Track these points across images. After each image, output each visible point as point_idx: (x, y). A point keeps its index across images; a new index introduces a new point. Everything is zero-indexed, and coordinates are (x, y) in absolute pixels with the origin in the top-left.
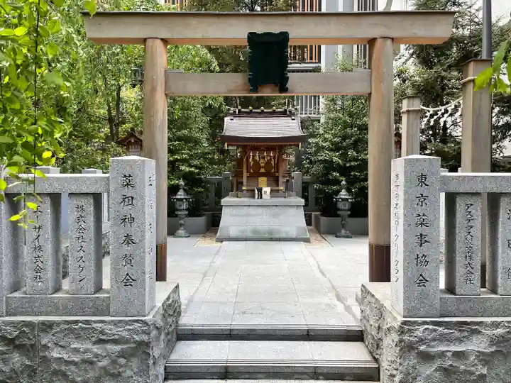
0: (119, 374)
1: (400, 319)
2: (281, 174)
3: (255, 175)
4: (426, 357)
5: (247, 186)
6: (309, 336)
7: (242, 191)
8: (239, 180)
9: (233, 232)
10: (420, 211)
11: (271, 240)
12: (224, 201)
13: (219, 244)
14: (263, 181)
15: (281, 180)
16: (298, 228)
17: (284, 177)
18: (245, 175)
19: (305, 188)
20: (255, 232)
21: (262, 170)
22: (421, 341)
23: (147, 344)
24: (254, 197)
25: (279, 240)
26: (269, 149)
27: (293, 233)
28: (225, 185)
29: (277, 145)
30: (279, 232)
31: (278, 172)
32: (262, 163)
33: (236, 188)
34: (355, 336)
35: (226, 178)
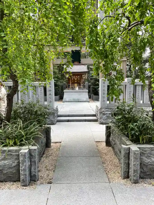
0: (49, 118)
1: (100, 108)
2: (81, 83)
3: (73, 83)
4: (104, 114)
5: (71, 86)
6: (85, 116)
7: (70, 88)
8: (69, 85)
9: (67, 100)
10: (104, 88)
11: (79, 102)
12: (64, 91)
13: (63, 103)
14: (76, 85)
15: (81, 84)
16: (87, 98)
17: (82, 83)
18: (71, 83)
19: (89, 87)
20: (73, 100)
21: (76, 82)
22: (103, 111)
23: (54, 113)
24: (73, 89)
25: (80, 102)
26: (78, 75)
27: (85, 100)
28: (64, 86)
29: (80, 74)
30: (81, 99)
31: (80, 82)
32: (76, 79)
33: (68, 87)
34: (94, 115)
35: (65, 84)
